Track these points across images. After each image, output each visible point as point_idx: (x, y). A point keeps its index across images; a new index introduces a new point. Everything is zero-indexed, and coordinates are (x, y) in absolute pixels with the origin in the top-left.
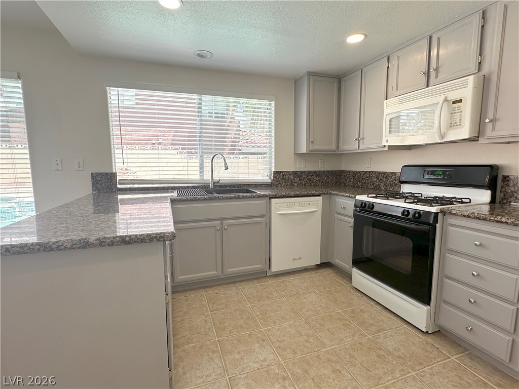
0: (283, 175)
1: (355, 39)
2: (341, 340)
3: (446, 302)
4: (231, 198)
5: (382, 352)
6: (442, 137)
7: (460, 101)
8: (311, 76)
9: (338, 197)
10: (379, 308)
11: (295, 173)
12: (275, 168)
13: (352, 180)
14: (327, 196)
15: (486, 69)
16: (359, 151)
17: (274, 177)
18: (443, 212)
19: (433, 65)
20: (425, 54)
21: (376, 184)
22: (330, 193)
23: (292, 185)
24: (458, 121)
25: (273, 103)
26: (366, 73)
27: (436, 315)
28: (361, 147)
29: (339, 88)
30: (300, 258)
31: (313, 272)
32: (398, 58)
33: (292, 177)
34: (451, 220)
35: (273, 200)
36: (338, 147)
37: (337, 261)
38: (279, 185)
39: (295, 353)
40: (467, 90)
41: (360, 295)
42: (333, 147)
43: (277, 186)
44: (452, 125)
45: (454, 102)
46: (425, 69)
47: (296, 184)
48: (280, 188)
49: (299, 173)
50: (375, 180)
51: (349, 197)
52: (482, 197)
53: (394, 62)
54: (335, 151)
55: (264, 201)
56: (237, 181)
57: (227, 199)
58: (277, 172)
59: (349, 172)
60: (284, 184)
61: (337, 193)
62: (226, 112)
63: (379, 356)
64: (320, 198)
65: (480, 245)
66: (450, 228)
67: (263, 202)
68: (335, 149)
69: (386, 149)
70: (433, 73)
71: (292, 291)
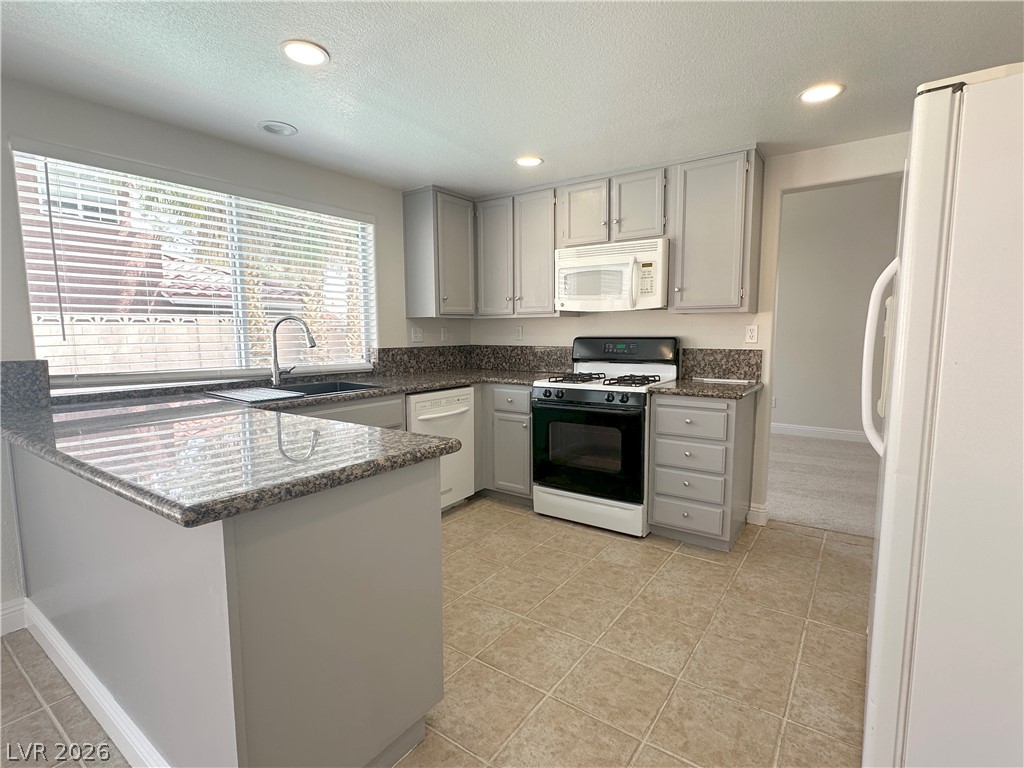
0: (393, 355)
1: (528, 162)
2: (569, 572)
3: (659, 494)
4: (351, 399)
5: (616, 569)
6: (634, 304)
7: (650, 265)
8: (439, 194)
9: (498, 385)
10: (580, 528)
11: (410, 351)
12: (380, 342)
13: (492, 360)
14: (478, 386)
15: (670, 234)
16: (515, 316)
17: (380, 359)
18: (651, 392)
19: (615, 216)
20: (604, 193)
21: (533, 364)
22: (484, 381)
23: (406, 371)
24: (649, 288)
25: (370, 228)
26: (520, 204)
27: (648, 514)
28: (518, 309)
29: (475, 218)
30: (450, 490)
31: (468, 509)
32: (569, 194)
33: (406, 357)
34: (659, 400)
35: (413, 398)
36: (477, 308)
37: (503, 484)
38: (388, 374)
39: (531, 603)
40: (656, 254)
41: (549, 520)
42: (471, 309)
43: (385, 375)
44: (644, 292)
45: (644, 265)
46: (605, 218)
47: (412, 370)
48: (388, 378)
49: (416, 351)
50: (531, 358)
51: (520, 384)
52: (668, 373)
53: (563, 198)
54: (472, 315)
55: (400, 401)
56: (315, 369)
57: (345, 400)
58: (384, 350)
59: (487, 347)
60: (395, 370)
61: (496, 380)
62: (118, 208)
63: (616, 573)
64: (471, 390)
65: (691, 422)
66: (659, 409)
67: (398, 401)
68: (473, 312)
69: (557, 315)
70: (615, 226)
71: (460, 539)
